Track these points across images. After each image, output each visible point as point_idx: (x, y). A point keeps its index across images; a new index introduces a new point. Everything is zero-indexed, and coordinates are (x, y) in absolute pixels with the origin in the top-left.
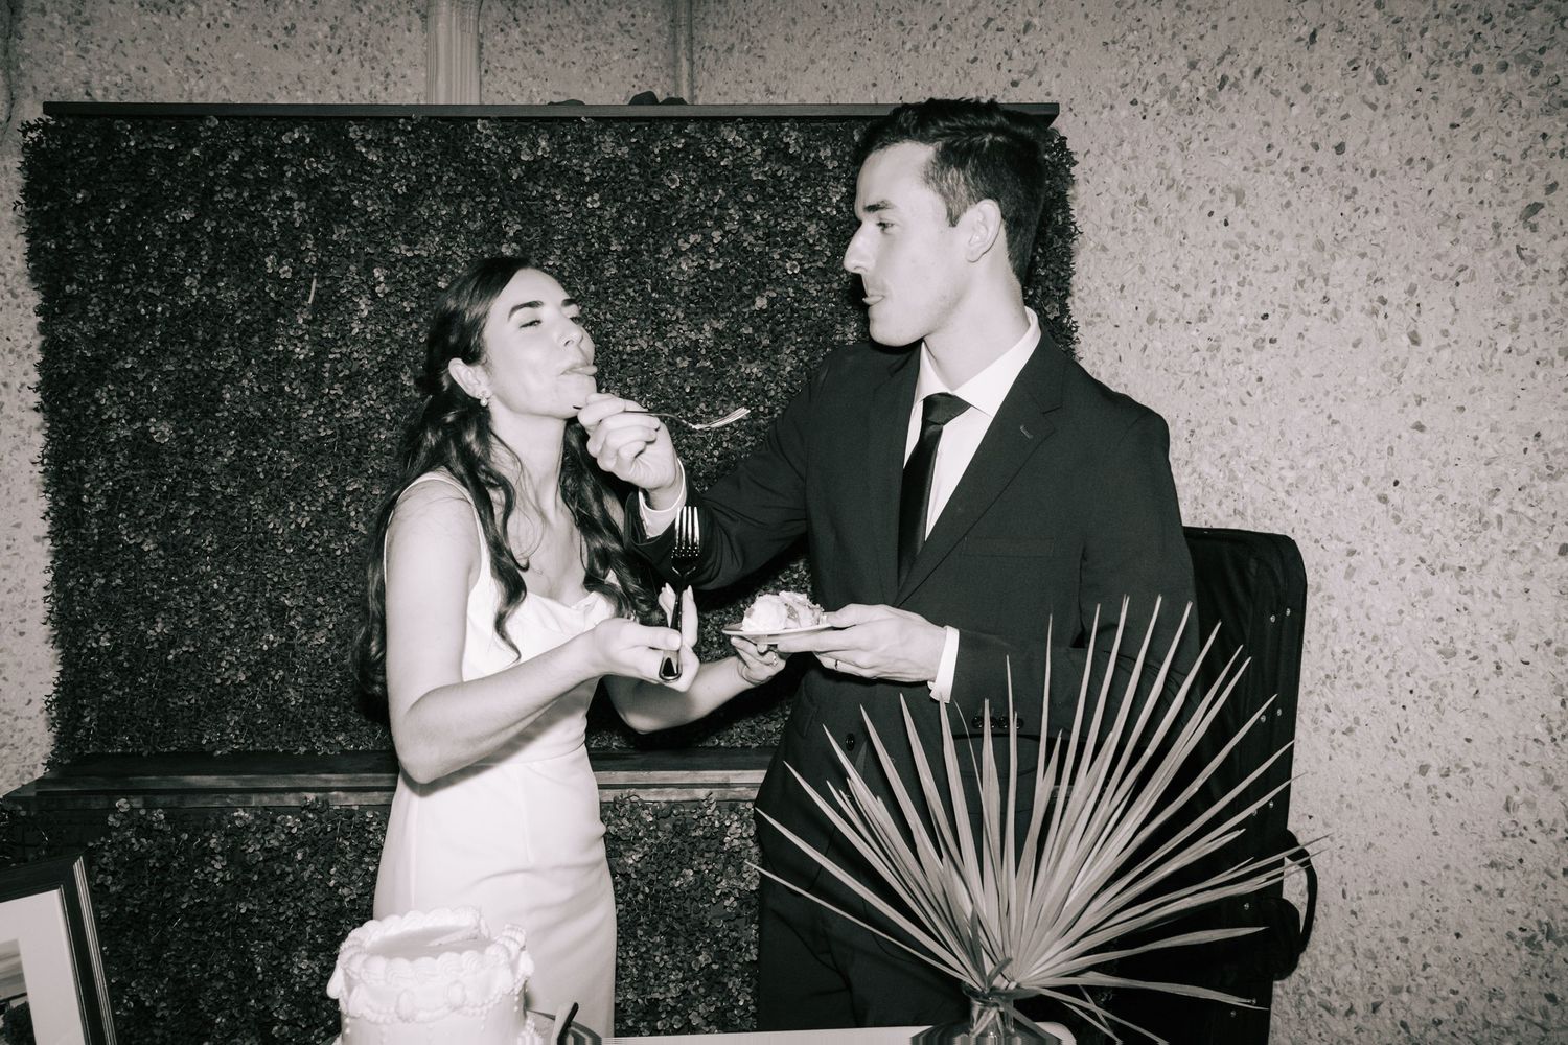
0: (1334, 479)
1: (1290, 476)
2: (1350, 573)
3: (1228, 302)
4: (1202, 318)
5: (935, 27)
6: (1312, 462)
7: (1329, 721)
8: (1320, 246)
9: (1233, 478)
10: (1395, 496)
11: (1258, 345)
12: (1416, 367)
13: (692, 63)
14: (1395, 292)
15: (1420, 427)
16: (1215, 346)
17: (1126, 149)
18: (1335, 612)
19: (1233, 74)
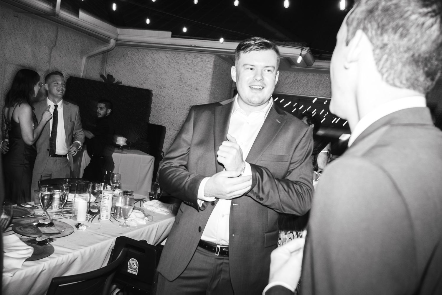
0: (169, 122)
1: (166, 122)
2: (170, 130)
3: (163, 106)
4: (160, 107)
5: (138, 72)
6: (168, 121)
7: (167, 142)
8: (170, 103)
9: (161, 121)
10: (173, 124)
11: (165, 110)
12: (176, 114)
13: (106, 65)
14: (175, 108)
15: (176, 119)
16: (161, 110)
17: (155, 90)
18: (168, 133)
19: (165, 87)
